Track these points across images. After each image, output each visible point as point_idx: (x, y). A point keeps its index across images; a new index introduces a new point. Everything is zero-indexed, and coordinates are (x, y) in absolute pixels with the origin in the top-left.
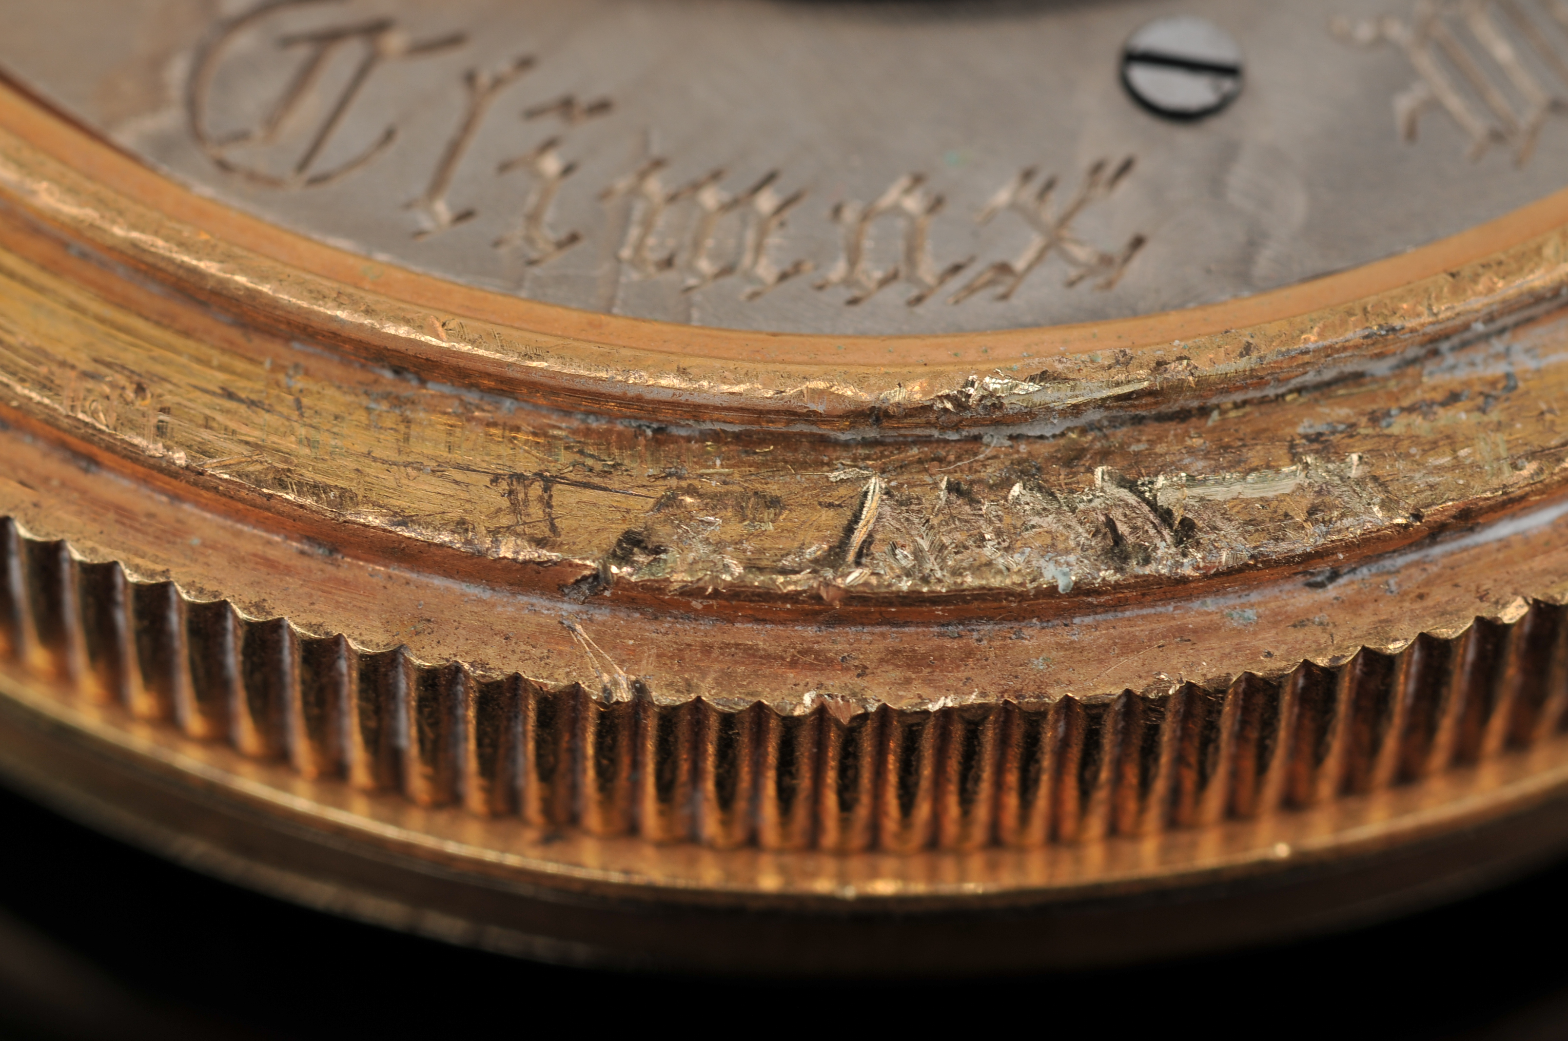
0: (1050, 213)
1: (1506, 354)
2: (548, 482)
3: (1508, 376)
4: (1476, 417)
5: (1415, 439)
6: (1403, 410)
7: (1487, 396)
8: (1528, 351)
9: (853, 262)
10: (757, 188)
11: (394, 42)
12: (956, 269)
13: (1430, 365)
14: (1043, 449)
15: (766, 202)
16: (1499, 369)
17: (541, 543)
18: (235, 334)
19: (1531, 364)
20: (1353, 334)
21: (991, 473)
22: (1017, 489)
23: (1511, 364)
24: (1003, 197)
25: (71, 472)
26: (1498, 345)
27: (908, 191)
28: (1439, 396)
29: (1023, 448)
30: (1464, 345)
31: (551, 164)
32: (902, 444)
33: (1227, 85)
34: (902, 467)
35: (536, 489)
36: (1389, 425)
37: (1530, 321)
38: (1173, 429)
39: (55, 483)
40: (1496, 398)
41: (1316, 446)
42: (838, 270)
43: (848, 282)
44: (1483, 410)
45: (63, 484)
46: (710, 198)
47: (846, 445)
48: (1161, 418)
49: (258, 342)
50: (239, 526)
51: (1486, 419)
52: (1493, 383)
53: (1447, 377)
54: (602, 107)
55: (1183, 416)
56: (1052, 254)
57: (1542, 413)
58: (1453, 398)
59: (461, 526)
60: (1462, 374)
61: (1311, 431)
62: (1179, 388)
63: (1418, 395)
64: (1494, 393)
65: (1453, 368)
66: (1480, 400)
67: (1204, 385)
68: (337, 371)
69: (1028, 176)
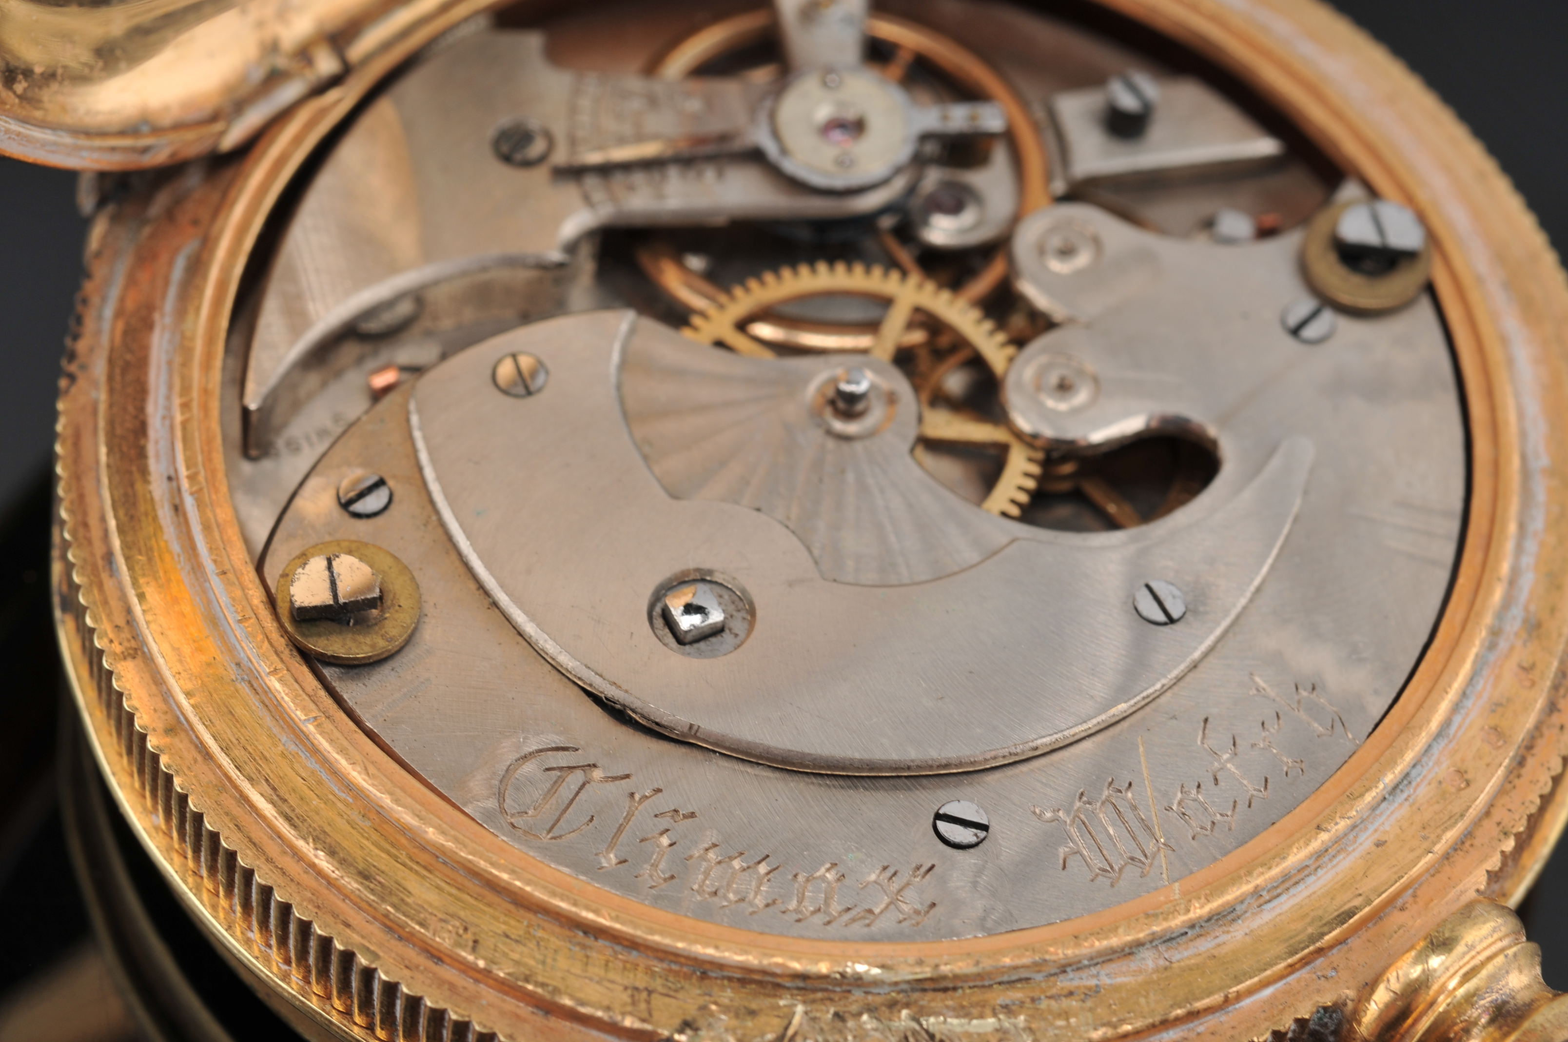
0: (895, 886)
1: (1097, 976)
2: (650, 992)
3: (1097, 986)
4: (1080, 1004)
5: (1050, 1011)
6: (1047, 997)
7: (1086, 994)
8: (1107, 975)
9: (800, 902)
10: (759, 862)
11: (597, 774)
12: (848, 910)
13: (1062, 977)
14: (879, 1000)
15: (763, 868)
16: (1093, 982)
17: (643, 1020)
18: (512, 907)
19: (1108, 981)
20: (1026, 960)
21: (854, 1008)
22: (865, 1017)
23: (1099, 980)
24: (873, 877)
25: (430, 964)
26: (1094, 971)
27: (828, 870)
28: (1065, 992)
29: (870, 998)
30: (1078, 969)
31: (665, 841)
32: (815, 990)
33: (982, 834)
34: (814, 1001)
35: (644, 995)
36: (1040, 1004)
37: (1110, 960)
38: (940, 995)
39: (422, 968)
40: (1090, 996)
41: (1005, 1010)
42: (793, 904)
43: (796, 911)
44: (1083, 1001)
45: (425, 969)
46: (737, 864)
47: (788, 988)
48: (935, 990)
49: (522, 912)
50: (505, 997)
51: (1084, 1005)
52: (1090, 989)
53: (1069, 983)
54: (692, 815)
55: (945, 990)
56: (892, 907)
57: (1110, 1005)
58: (1071, 994)
59: (608, 1009)
60: (1076, 983)
61: (1003, 1003)
62: (944, 978)
63: (1054, 991)
64: (1089, 993)
65: (1072, 979)
66: (1083, 996)
67: (956, 977)
68: (557, 929)
69: (885, 868)
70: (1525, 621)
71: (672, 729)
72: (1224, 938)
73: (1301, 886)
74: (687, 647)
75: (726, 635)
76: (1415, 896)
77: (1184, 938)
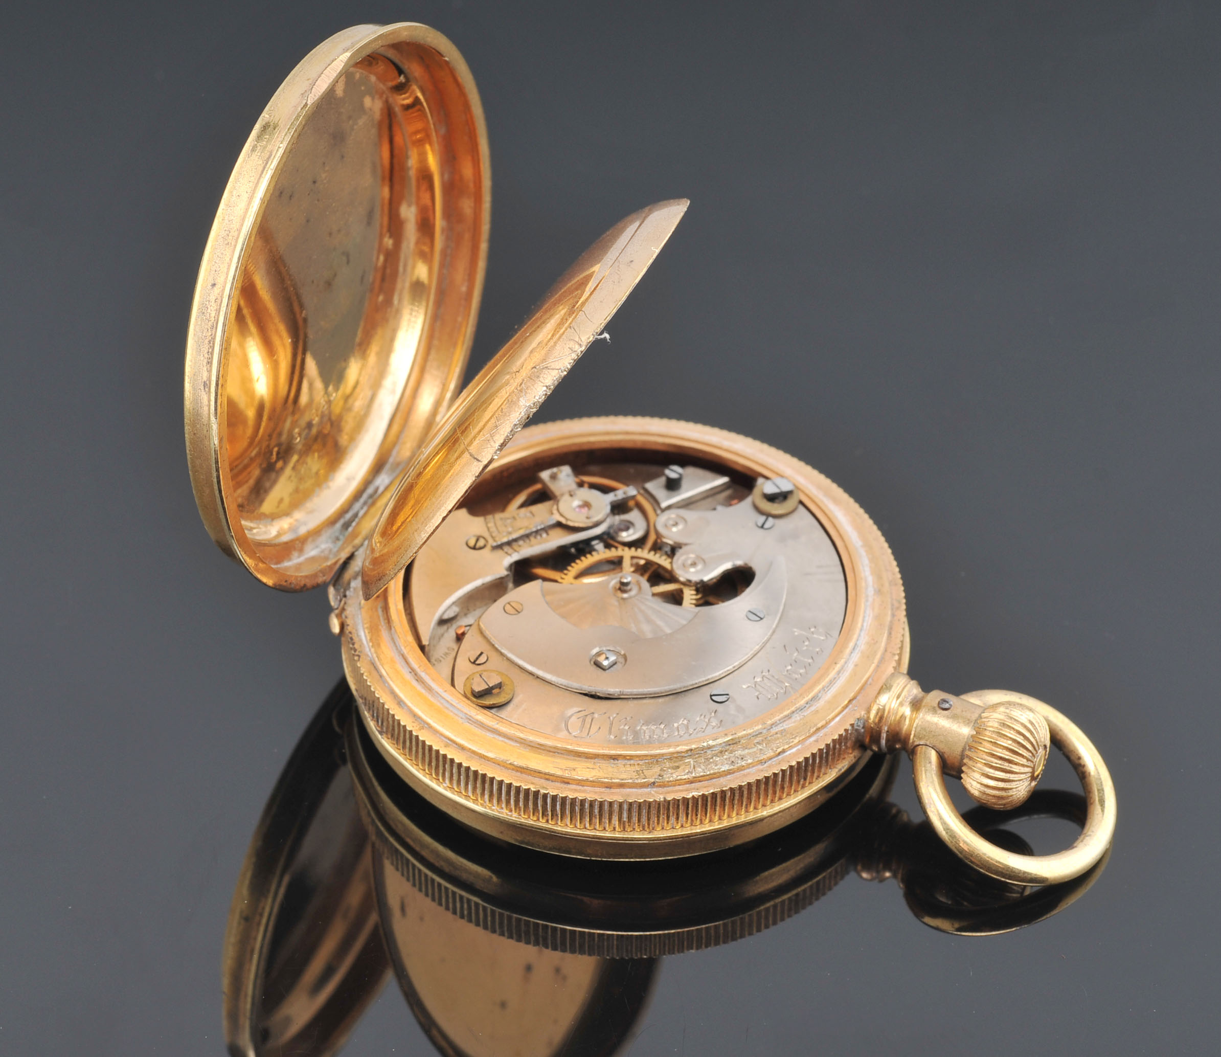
0: (707, 719)
1: (783, 726)
2: (642, 771)
3: (784, 729)
5: (772, 740)
8: (786, 725)
9: (678, 732)
11: (595, 715)
12: (695, 730)
14: (717, 752)
16: (782, 728)
17: (644, 779)
18: (586, 760)
21: (710, 756)
22: (714, 758)
25: (565, 786)
26: (781, 725)
29: (713, 752)
30: (776, 726)
32: (694, 754)
33: (728, 696)
34: (696, 758)
35: (641, 772)
37: (785, 721)
38: (736, 744)
42: (676, 734)
43: (678, 735)
47: (686, 757)
48: (733, 744)
49: (590, 760)
52: (782, 730)
53: (775, 731)
55: (738, 742)
56: (709, 725)
58: (777, 733)
59: (631, 779)
60: (777, 730)
63: (771, 734)
65: (775, 729)
67: (739, 737)
68: (604, 762)
69: (701, 715)
70: (875, 591)
71: (614, 695)
72: (818, 705)
73: (836, 684)
74: (607, 671)
75: (618, 663)
76: (873, 680)
77: (805, 709)
